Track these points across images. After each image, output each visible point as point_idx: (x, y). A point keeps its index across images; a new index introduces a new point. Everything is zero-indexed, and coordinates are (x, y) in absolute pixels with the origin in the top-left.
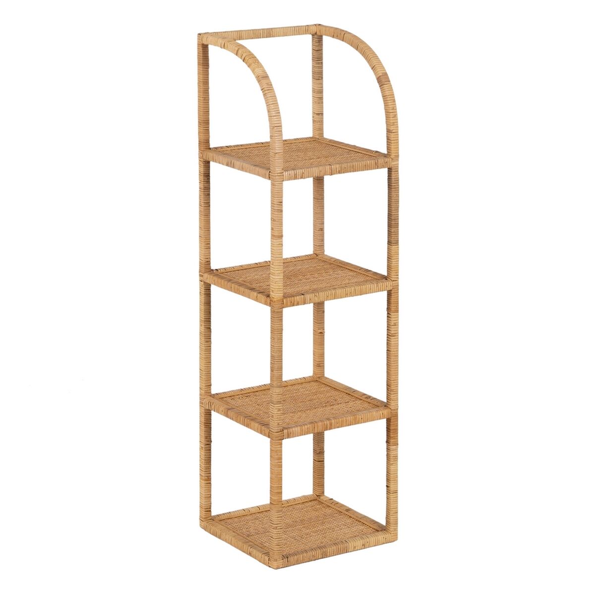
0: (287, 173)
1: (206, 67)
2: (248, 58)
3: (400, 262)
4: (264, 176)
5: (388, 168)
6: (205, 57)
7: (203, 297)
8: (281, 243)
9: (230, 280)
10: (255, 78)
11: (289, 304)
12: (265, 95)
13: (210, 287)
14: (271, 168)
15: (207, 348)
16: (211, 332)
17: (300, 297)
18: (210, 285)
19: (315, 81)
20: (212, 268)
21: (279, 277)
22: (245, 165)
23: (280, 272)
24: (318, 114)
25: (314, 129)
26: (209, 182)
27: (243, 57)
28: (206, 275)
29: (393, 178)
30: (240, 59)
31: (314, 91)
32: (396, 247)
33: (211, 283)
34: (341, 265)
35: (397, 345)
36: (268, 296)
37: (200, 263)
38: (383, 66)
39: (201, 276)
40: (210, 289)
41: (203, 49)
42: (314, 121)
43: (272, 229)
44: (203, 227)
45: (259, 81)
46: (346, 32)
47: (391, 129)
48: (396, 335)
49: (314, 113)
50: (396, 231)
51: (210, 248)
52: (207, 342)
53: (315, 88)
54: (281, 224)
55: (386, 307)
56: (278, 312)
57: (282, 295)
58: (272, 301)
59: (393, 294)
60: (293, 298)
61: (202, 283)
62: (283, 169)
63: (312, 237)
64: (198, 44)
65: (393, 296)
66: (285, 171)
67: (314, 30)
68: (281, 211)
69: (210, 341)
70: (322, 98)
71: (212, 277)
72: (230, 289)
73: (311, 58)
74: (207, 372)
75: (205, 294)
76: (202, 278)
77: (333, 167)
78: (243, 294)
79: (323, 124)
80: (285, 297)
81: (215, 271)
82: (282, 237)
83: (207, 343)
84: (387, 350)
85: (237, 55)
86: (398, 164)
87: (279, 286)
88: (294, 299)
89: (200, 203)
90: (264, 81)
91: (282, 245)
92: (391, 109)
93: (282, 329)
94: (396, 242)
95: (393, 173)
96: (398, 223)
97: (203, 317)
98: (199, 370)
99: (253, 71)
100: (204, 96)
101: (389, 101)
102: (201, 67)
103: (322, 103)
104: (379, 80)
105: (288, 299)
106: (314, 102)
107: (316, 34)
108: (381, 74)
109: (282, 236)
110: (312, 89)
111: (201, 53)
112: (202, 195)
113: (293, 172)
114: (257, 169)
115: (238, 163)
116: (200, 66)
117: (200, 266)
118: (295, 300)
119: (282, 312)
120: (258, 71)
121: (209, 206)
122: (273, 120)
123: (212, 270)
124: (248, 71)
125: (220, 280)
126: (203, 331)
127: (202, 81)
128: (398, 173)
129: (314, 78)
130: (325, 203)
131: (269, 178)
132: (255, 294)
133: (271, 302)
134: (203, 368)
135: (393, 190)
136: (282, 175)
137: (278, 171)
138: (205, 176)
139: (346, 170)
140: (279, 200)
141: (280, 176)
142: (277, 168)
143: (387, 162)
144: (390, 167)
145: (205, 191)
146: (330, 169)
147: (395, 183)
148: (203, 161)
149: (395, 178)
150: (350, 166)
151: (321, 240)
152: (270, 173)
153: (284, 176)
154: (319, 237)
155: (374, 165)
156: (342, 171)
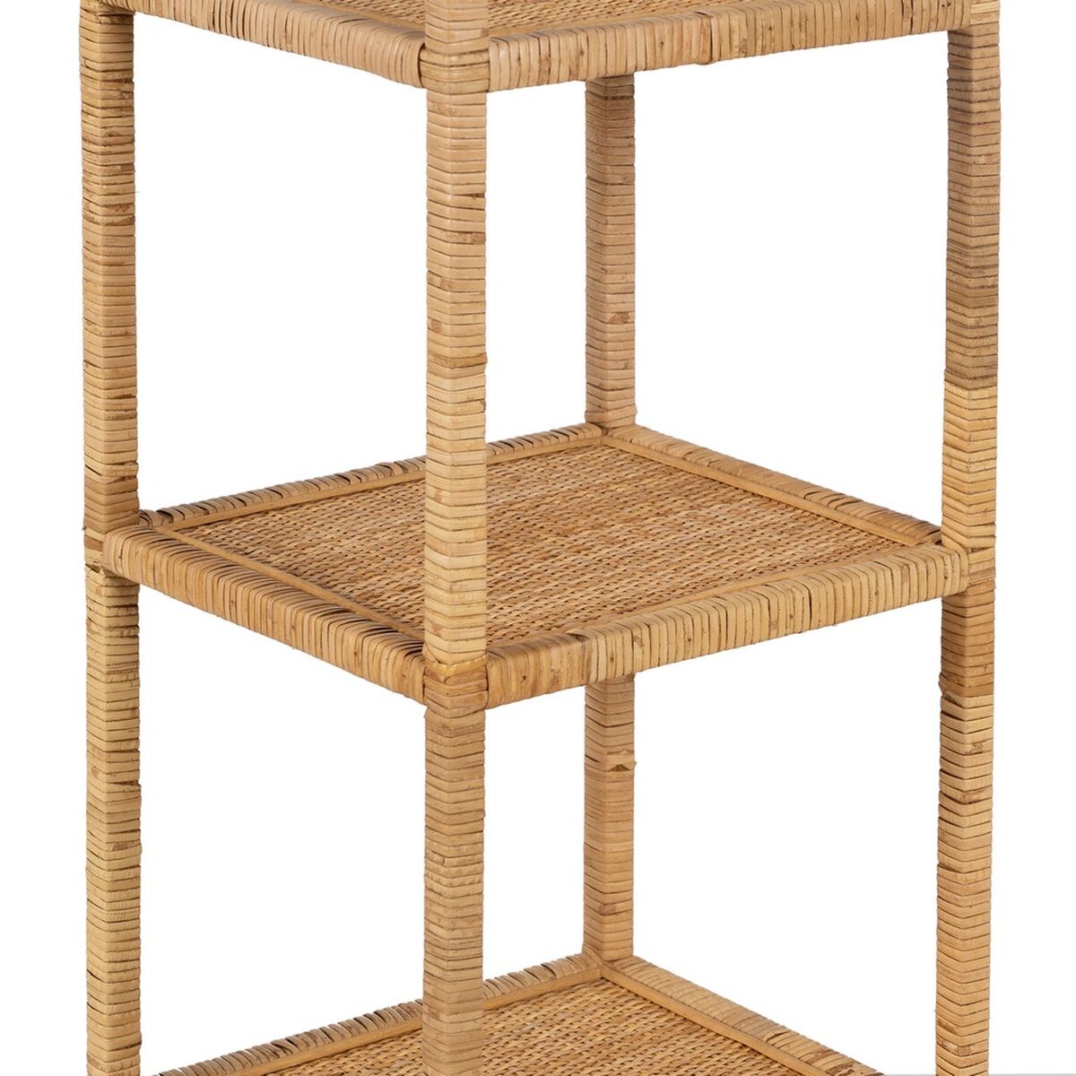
0: (503, 53)
3: (1000, 463)
4: (393, 72)
5: (950, 32)
7: (103, 640)
8: (477, 394)
9: (227, 568)
11: (514, 686)
13: (136, 596)
14: (428, 29)
15: (120, 875)
16: (138, 798)
17: (565, 649)
18: (136, 586)
20: (143, 506)
21: (467, 561)
23: (470, 535)
26: (131, 108)
28: (116, 542)
29: (975, 75)
32: (985, 393)
33: (137, 579)
34: (721, 477)
35: (984, 843)
36: (415, 649)
37: (89, 484)
39: (91, 543)
40: (136, 606)
43: (434, 326)
44: (100, 319)
48: (982, 796)
50: (985, 321)
51: (135, 416)
52: (120, 846)
54: (479, 301)
55: (937, 668)
56: (460, 731)
57: (482, 644)
58: (434, 676)
59: (970, 612)
60: (531, 658)
61: (100, 577)
62: (485, 33)
63: (583, 349)
65: (969, 622)
66: (498, 41)
68: (479, 238)
69: (137, 843)
71: (141, 549)
72: (229, 612)
74: (119, 987)
75: (110, 628)
76: (96, 554)
77: (714, 22)
78: (291, 637)
80: (492, 654)
81: (156, 522)
82: (483, 363)
83: (119, 854)
84: (941, 865)
86: (997, 12)
87: (469, 604)
88: (538, 664)
89: (86, 208)
91: (483, 401)
93: (482, 811)
94: (982, 372)
95: (976, 53)
96: (995, 286)
97: (104, 735)
98: (83, 977)
105: (510, 662)
109: (481, 361)
112: (96, 170)
113: (534, 45)
117: (87, 496)
118: (544, 664)
119: (480, 728)
121: (131, 221)
123: (145, 515)
125: (179, 568)
126: (103, 797)
128: (997, 55)
130: (637, 201)
131: (420, 79)
132: (351, 636)
133: (429, 682)
134: (102, 969)
135: (975, 131)
136: (480, 60)
137: (464, 43)
138: (112, 83)
139: (773, 40)
140: (468, 184)
141: (474, 66)
142: (458, 30)
143: (949, 4)
144: (961, 24)
145: (110, 153)
146: (705, 35)
147: (984, 101)
148: (97, 9)
149: (985, 79)
150: (792, 21)
151: (622, 365)
152: (424, 55)
153: (491, 67)
154: (615, 351)
155: (893, 13)
156: (756, 42)
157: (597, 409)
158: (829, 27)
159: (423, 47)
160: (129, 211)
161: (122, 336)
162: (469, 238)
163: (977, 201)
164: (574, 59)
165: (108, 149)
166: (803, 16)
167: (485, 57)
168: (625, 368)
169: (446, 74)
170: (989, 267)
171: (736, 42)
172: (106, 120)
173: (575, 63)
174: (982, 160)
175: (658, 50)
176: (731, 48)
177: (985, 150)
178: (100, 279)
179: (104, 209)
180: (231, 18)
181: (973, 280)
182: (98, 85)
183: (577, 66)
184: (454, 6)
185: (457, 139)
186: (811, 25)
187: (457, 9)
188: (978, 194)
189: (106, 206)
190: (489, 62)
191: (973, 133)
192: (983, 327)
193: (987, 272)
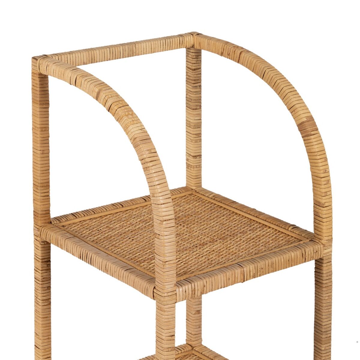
0: (181, 290)
1: (44, 106)
2: (116, 108)
5: (315, 260)
6: (43, 93)
10: (129, 141)
12: (145, 169)
14: (156, 283)
19: (191, 111)
22: (109, 264)
24: (195, 156)
25: (188, 177)
27: (108, 104)
30: (102, 106)
31: (188, 124)
38: (305, 106)
41: (40, 81)
42: (188, 166)
44: (40, 335)
45: (135, 146)
46: (243, 51)
47: (323, 201)
49: (188, 154)
50: (327, 348)
53: (191, 121)
62: (175, 285)
64: (33, 73)
66: (179, 287)
67: (190, 41)
70: (200, 134)
73: (185, 79)
79: (201, 170)
85: (97, 99)
86: (331, 252)
90: (144, 147)
92: (322, 172)
99: (126, 129)
100: (42, 149)
101: (320, 161)
102: (38, 106)
103: (200, 140)
104: (301, 127)
106: (189, 141)
107: (193, 46)
108: (305, 119)
110: (185, 122)
111: (38, 86)
112: (40, 289)
113: (190, 286)
114: (132, 277)
115: (98, 259)
116: (36, 105)
120: (134, 129)
122: (160, 210)
124: (117, 127)
127: (38, 126)
129: (188, 106)
131: (154, 297)
136: (174, 294)
137: (169, 289)
138: (44, 263)
139: (263, 272)
140: (170, 333)
141: (172, 296)
142: (167, 285)
143: (317, 252)
144: (320, 257)
145: (44, 284)
146: (242, 274)
147: (327, 280)
148: (40, 240)
149: (328, 273)
150: (269, 265)
151: (198, 327)
152: (155, 291)
153: (177, 295)
154: (196, 323)
155: (300, 257)
156: (258, 273)
157: (190, 340)
158: (280, 265)
159: (155, 288)
160: (49, 301)
161: (47, 339)
162: (170, 349)
163: (325, 311)
164: (202, 288)
165: (43, 283)
166: (272, 262)
167: (175, 292)
168: (199, 328)
169: (163, 299)
170: (328, 331)
171: (252, 275)
172: (43, 274)
173: (202, 290)
174: (327, 298)
175: (228, 281)
176: (250, 277)
177: (328, 295)
178: (41, 322)
179: (42, 301)
180: (87, 258)
181: (324, 336)
182: (40, 263)
183: (203, 291)
184: (166, 278)
185: (166, 319)
186: (274, 265)
187: (166, 279)
188: (326, 309)
189: (42, 300)
190: (176, 294)
191: (324, 290)
192: (326, 350)
193: (328, 333)
